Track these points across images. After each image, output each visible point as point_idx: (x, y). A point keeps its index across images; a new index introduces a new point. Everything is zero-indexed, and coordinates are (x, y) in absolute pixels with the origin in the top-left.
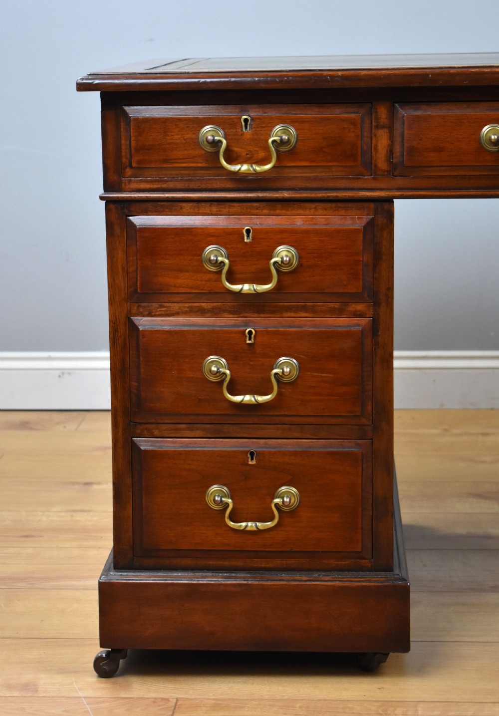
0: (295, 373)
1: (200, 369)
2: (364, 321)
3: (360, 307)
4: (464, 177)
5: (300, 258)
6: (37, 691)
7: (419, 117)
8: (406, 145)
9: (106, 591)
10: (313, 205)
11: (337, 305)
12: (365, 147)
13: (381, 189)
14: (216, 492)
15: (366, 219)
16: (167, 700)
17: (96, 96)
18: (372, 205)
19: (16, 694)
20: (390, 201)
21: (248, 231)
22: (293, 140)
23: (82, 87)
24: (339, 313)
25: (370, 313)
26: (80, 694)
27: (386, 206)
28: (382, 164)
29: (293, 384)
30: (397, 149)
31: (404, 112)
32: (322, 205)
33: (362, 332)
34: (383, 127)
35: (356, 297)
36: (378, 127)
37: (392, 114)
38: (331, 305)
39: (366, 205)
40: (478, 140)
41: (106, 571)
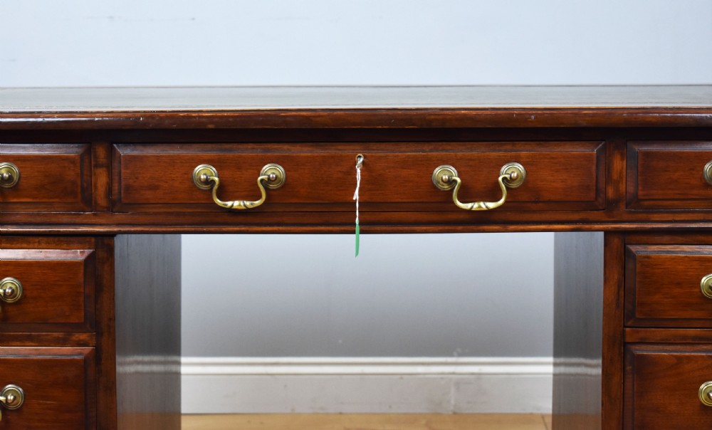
0: (20, 401)
2: (87, 349)
3: (83, 337)
4: (178, 214)
5: (24, 289)
7: (134, 157)
8: (123, 183)
10: (37, 240)
11: (61, 335)
12: (85, 185)
13: (101, 225)
15: (88, 252)
18: (93, 240)
20: (112, 235)
22: (16, 178)
24: (63, 342)
25: (94, 342)
27: (106, 240)
28: (102, 201)
29: (18, 412)
30: (116, 187)
31: (124, 151)
32: (45, 239)
33: (85, 360)
34: (102, 166)
35: (78, 327)
36: (96, 166)
37: (111, 153)
38: (55, 334)
39: (88, 239)
40: (191, 179)
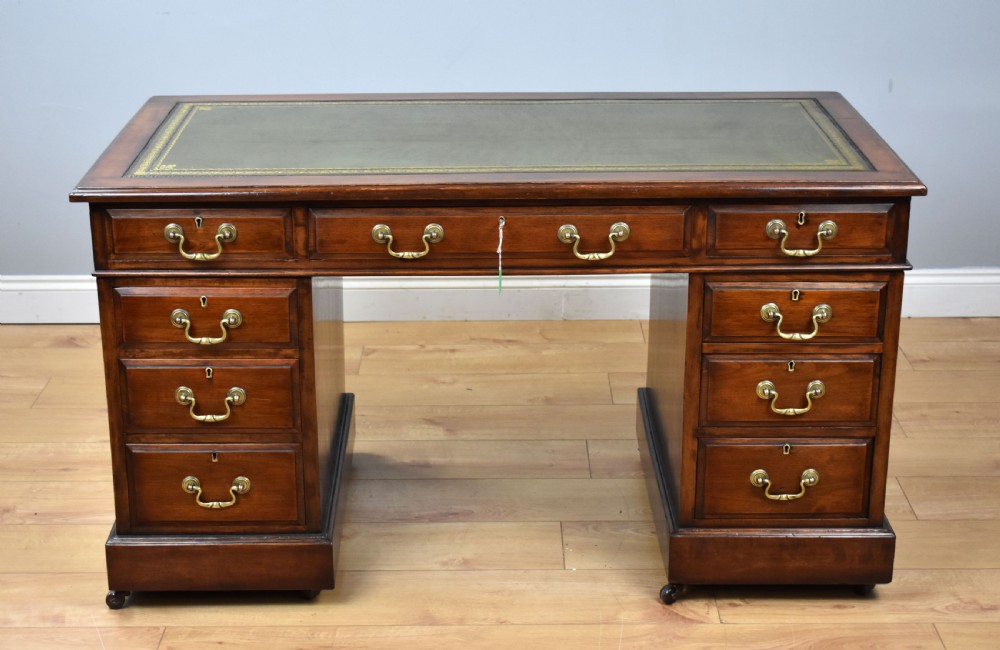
0: (243, 398)
1: (173, 396)
2: (292, 361)
3: (289, 352)
4: (361, 261)
5: (243, 317)
6: (63, 622)
7: (327, 219)
8: (318, 239)
9: (111, 551)
10: (252, 280)
11: (272, 351)
12: (288, 240)
13: (301, 269)
14: (189, 483)
15: (290, 290)
16: (157, 628)
17: (85, 206)
18: (295, 280)
19: (48, 625)
20: (309, 278)
21: (204, 299)
22: (234, 235)
23: (73, 199)
24: (275, 355)
25: (297, 356)
26: (96, 624)
27: (305, 281)
28: (301, 252)
29: (242, 406)
30: (312, 241)
31: (318, 215)
32: (257, 280)
33: (291, 369)
34: (300, 225)
35: (286, 345)
36: (297, 225)
37: (307, 215)
38: (268, 350)
39: (291, 280)
40: (370, 235)
41: (111, 536)
